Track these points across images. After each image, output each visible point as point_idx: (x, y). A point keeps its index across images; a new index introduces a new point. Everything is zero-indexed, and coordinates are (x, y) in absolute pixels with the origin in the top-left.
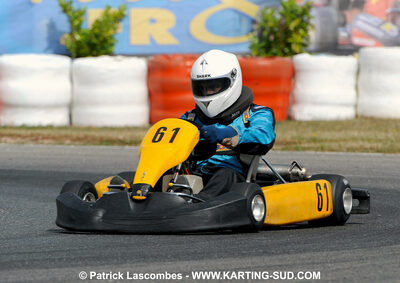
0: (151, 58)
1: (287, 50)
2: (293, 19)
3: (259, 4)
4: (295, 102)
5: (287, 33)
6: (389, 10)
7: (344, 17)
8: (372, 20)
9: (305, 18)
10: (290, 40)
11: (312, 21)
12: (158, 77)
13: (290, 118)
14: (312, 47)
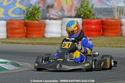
0: (7, 21)
1: (34, 18)
2: (36, 11)
3: (26, 6)
4: (45, 32)
5: (34, 14)
6: (60, 8)
7: (48, 10)
8: (55, 11)
9: (39, 10)
10: (35, 16)
11: (41, 11)
12: (9, 26)
13: (44, 37)
14: (40, 18)
